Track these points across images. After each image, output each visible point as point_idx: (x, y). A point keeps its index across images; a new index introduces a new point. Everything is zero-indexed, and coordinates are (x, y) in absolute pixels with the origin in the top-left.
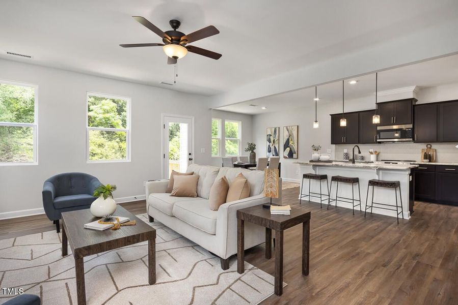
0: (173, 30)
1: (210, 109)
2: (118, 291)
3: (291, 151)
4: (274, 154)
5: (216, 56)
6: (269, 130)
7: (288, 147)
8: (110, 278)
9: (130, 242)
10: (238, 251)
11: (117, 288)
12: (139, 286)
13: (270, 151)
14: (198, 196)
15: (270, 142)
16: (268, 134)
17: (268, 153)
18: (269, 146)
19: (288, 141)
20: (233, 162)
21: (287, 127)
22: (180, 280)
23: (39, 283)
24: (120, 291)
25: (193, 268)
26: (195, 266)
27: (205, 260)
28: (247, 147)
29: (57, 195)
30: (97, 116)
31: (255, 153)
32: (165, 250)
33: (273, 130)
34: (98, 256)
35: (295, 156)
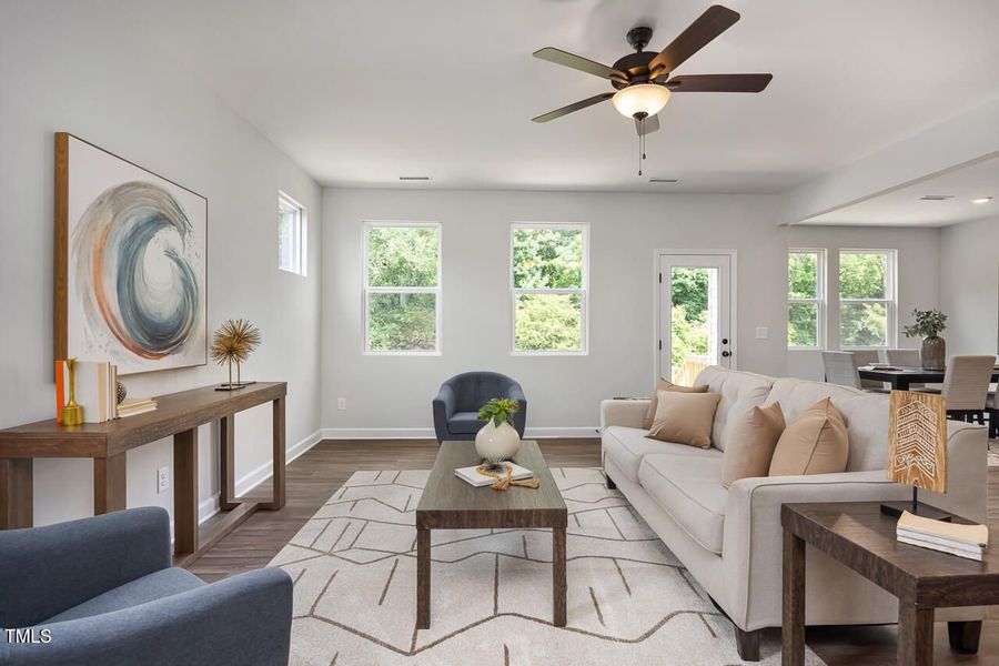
0: (636, 51)
1: (785, 225)
2: (497, 615)
5: (756, 83)
8: (493, 582)
9: (511, 521)
10: (784, 619)
11: (496, 608)
12: (535, 620)
14: (713, 446)
20: (855, 366)
22: (621, 640)
23: (397, 554)
24: (500, 615)
25: (662, 623)
26: (667, 619)
27: (700, 614)
28: (913, 321)
29: (458, 410)
30: (566, 266)
31: (942, 343)
32: (614, 559)
34: (492, 533)
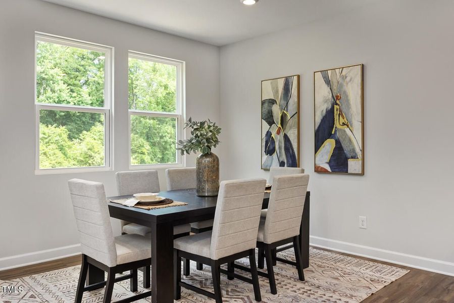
3: (339, 149)
4: (284, 158)
6: (267, 86)
7: (330, 136)
13: (270, 151)
15: (271, 122)
16: (265, 97)
17: (265, 157)
18: (269, 134)
19: (329, 120)
21: (324, 73)
33: (281, 84)
35: (353, 165)
